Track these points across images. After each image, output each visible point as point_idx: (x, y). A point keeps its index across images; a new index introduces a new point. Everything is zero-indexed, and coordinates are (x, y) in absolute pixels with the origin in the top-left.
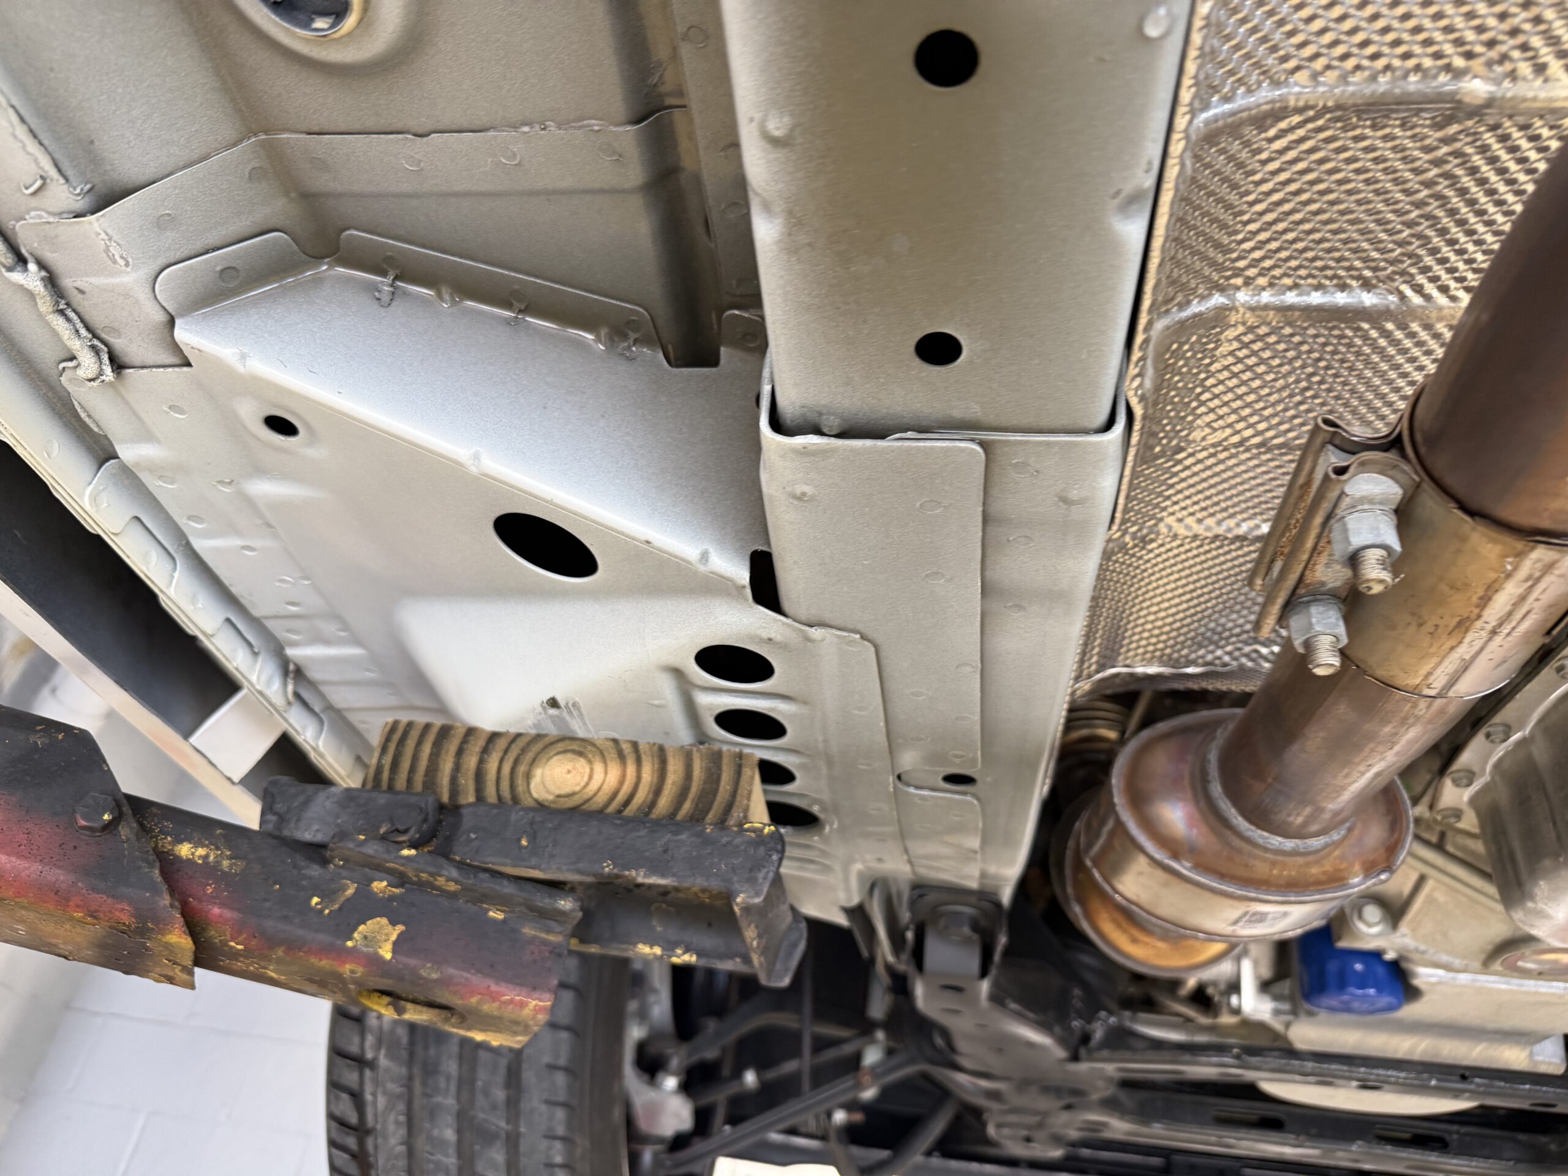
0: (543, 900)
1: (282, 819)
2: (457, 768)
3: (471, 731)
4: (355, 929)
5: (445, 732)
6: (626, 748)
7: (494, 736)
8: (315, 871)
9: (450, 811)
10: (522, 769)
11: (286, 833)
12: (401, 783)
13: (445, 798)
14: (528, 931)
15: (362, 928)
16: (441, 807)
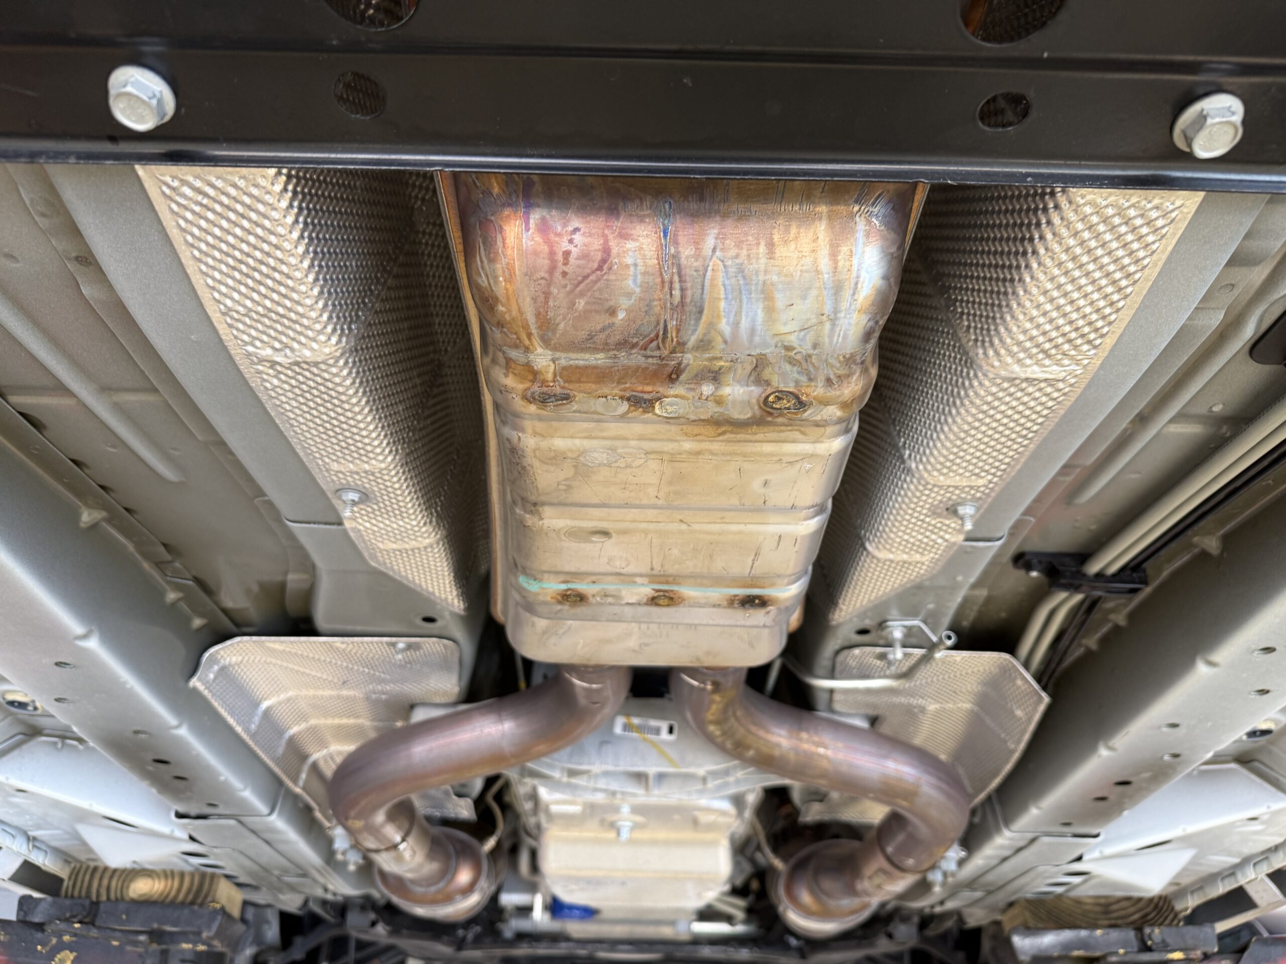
0: (132, 937)
1: (26, 914)
2: (100, 885)
3: (106, 869)
4: (54, 956)
5: (95, 869)
6: (169, 873)
7: (115, 871)
8: (39, 935)
9: (96, 904)
10: (126, 884)
11: (28, 919)
12: (76, 893)
13: (94, 898)
14: (129, 948)
15: (59, 956)
16: (92, 903)
